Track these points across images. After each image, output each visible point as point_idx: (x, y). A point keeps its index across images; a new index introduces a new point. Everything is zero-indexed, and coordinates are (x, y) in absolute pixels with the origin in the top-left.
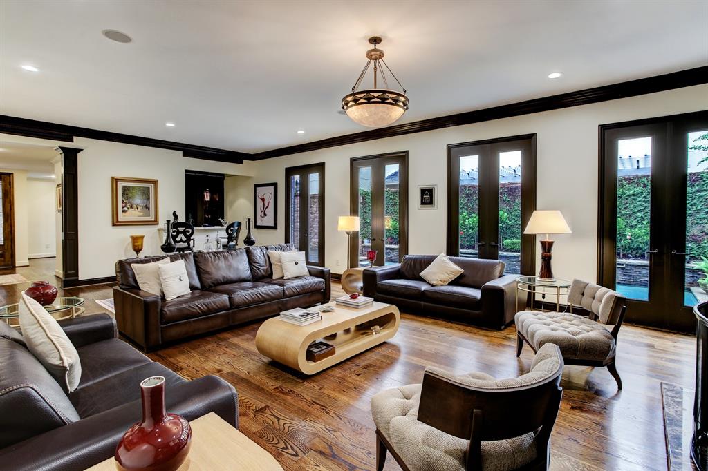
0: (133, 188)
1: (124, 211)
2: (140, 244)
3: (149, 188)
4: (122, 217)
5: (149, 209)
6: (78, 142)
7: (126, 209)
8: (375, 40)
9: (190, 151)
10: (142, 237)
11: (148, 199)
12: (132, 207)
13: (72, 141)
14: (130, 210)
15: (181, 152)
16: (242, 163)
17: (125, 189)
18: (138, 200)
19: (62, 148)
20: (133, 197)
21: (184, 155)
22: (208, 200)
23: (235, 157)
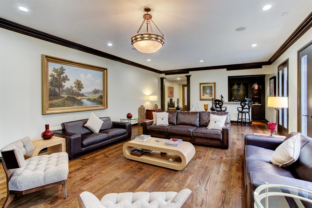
0: (206, 86)
1: (203, 95)
2: (207, 107)
3: (212, 86)
4: (202, 97)
5: (212, 94)
6: (191, 73)
7: (204, 94)
8: (147, 10)
9: (230, 67)
10: (208, 105)
11: (212, 90)
12: (206, 94)
13: (188, 73)
14: (205, 95)
15: (226, 69)
16: (262, 68)
17: (204, 87)
18: (208, 91)
19: (186, 76)
20: (206, 90)
21: (227, 70)
22: (256, 88)
23: (258, 65)
